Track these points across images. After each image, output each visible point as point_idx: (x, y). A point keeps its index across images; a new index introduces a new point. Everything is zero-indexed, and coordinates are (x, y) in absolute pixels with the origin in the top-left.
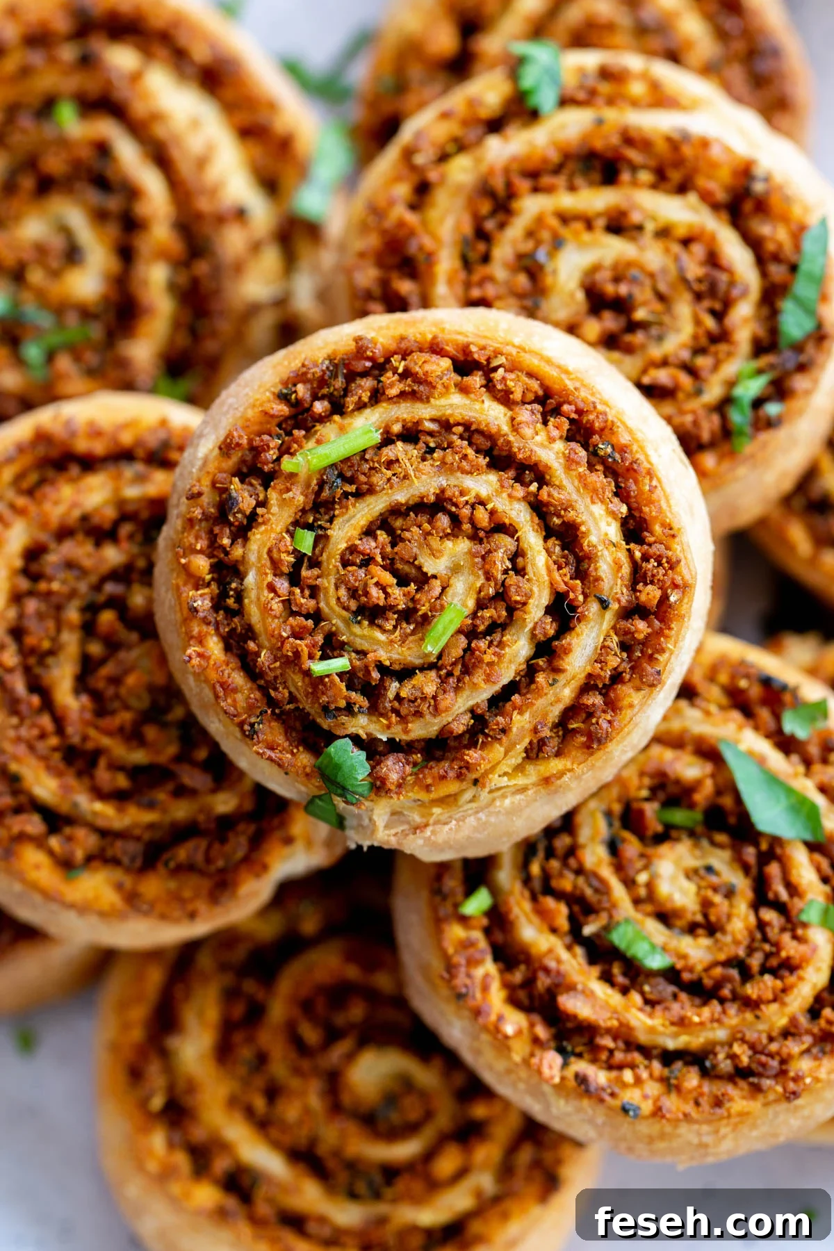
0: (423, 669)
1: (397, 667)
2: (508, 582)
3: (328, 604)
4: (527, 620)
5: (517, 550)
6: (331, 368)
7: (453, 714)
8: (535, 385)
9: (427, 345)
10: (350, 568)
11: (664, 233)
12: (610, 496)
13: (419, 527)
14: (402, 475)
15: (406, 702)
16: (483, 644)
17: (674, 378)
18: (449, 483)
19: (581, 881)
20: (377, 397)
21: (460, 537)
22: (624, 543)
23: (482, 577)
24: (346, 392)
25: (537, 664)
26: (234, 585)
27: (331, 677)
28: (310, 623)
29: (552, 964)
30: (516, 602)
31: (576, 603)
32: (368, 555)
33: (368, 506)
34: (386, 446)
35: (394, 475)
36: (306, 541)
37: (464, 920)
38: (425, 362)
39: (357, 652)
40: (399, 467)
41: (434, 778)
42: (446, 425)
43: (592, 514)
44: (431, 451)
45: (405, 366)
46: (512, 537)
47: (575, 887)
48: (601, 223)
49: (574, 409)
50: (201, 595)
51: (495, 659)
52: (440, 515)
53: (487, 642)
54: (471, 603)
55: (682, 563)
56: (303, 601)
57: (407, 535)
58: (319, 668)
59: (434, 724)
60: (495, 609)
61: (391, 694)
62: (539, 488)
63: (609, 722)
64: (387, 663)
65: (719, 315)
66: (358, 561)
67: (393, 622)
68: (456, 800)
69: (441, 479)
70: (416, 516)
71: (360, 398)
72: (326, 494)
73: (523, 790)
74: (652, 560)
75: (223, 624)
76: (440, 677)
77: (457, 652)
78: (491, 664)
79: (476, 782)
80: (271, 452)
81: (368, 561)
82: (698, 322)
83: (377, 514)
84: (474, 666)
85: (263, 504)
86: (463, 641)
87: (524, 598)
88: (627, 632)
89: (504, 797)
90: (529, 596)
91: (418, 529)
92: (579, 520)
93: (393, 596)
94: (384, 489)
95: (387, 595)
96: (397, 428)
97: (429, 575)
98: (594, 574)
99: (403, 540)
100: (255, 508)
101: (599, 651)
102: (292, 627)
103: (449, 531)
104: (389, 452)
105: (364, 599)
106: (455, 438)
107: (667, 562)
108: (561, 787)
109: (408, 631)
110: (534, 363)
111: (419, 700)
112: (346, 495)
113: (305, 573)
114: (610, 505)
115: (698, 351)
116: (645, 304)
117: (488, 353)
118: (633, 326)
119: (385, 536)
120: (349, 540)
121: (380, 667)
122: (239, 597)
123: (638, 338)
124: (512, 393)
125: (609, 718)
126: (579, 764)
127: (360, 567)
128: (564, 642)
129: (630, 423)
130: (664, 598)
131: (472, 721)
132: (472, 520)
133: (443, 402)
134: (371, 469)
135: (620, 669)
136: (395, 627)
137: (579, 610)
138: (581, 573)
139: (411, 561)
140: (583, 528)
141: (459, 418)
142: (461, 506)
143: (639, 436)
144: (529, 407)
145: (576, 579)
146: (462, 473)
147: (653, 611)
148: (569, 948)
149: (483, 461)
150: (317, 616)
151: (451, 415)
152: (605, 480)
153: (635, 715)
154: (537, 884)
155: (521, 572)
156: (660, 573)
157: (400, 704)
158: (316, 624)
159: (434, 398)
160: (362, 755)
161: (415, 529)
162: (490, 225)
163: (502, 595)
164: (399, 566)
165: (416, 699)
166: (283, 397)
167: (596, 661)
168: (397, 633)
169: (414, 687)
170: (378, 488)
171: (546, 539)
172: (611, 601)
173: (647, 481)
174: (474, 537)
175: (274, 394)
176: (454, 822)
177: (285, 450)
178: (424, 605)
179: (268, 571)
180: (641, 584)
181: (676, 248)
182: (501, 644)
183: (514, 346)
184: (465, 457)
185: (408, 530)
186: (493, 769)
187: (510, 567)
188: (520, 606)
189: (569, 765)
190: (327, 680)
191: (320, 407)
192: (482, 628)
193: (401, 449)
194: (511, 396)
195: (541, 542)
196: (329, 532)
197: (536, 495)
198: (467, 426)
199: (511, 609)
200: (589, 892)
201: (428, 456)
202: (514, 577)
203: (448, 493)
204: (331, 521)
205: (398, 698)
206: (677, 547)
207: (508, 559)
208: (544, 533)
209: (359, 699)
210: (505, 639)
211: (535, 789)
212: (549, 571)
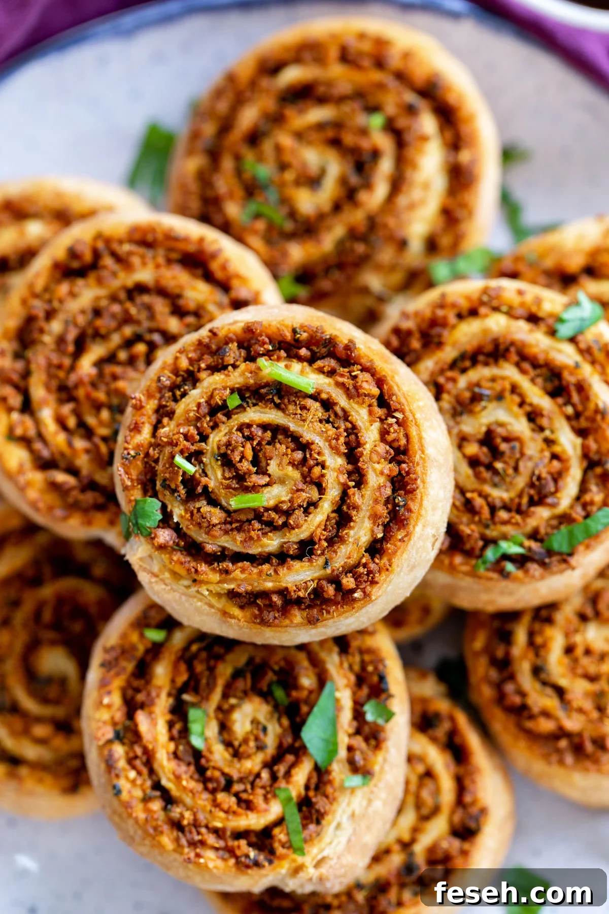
0: (223, 508)
1: (213, 496)
2: (296, 512)
3: (213, 438)
4: (286, 536)
5: (316, 503)
6: (327, 342)
7: (214, 541)
8: (403, 441)
9: (378, 376)
10: (239, 433)
11: (549, 442)
12: (380, 523)
13: (287, 448)
14: (303, 418)
15: (199, 514)
16: (257, 525)
17: (481, 507)
18: (319, 443)
19: (207, 673)
20: (331, 373)
21: (299, 471)
22: (364, 549)
23: (288, 498)
24: (323, 358)
25: (272, 560)
26: (186, 387)
27: (179, 470)
28: (197, 437)
29: (154, 694)
30: (290, 524)
31: (315, 552)
32: (253, 436)
33: (276, 415)
34: (312, 399)
35: (300, 414)
36: (234, 402)
37: (142, 636)
38: (367, 381)
39: (204, 471)
40: (306, 413)
41: (178, 559)
42: (346, 416)
43: (363, 522)
44: (328, 421)
45: (358, 374)
46: (320, 494)
47: (201, 673)
48: (528, 408)
49: (407, 469)
50: (169, 377)
51: (255, 538)
52: (300, 452)
53: (260, 527)
54: (272, 503)
55: (378, 585)
56: (205, 425)
57: (278, 445)
58: (179, 460)
59: (201, 537)
60: (279, 517)
61: (198, 505)
62: (354, 487)
63: (275, 618)
64: (210, 490)
65: (532, 503)
66: (246, 434)
67: (231, 475)
68: (179, 580)
69: (318, 437)
70: (291, 442)
71: (324, 367)
72: (263, 391)
73: (211, 606)
74: (366, 570)
75: (165, 399)
76: (226, 520)
77: (243, 517)
78: (251, 538)
79: (195, 581)
80: (262, 349)
81: (250, 438)
82: (520, 496)
83: (276, 423)
84: (244, 531)
85: (235, 367)
86: (251, 516)
87: (295, 526)
88: (322, 588)
89: (201, 600)
90: (298, 526)
91: (285, 448)
92: (354, 518)
93: (242, 464)
94: (290, 415)
95: (240, 461)
96: (324, 396)
97: (268, 472)
98: (335, 548)
99: (274, 446)
100: (229, 365)
101: (302, 583)
102: (189, 431)
103: (296, 463)
104: (309, 402)
105: (229, 452)
106: (343, 427)
107: (372, 578)
108: (228, 622)
109: (233, 486)
110: (413, 432)
111: (206, 520)
112: (272, 401)
113: (220, 415)
114: (376, 528)
115: (506, 507)
116: (505, 462)
117: (399, 407)
118: (490, 467)
119: (269, 436)
120: (252, 421)
121: (206, 488)
122: (184, 395)
123: (486, 475)
124: (389, 435)
125: (277, 615)
126: (245, 621)
127: (244, 437)
128: (291, 562)
129: (425, 503)
130: (353, 591)
131: (219, 553)
132: (310, 469)
133: (356, 406)
134: (294, 401)
135: (304, 601)
136: (229, 478)
137: (313, 556)
138: (331, 542)
139: (268, 458)
140: (352, 524)
141: (354, 421)
142: (312, 458)
143: (423, 512)
144: (388, 448)
145: (327, 542)
146: (329, 445)
147: (343, 591)
148: (169, 695)
149: (343, 449)
150: (204, 438)
151: (353, 416)
152: (385, 514)
153: (290, 627)
154: (187, 655)
155: (307, 512)
156: (364, 579)
157: (197, 513)
158: (200, 441)
159: (354, 401)
160: (160, 517)
161: (284, 447)
162: (481, 358)
163: (288, 513)
164: (261, 455)
165: (205, 518)
166: (294, 331)
167: (296, 585)
168: (227, 482)
169: (210, 512)
170: (287, 412)
171: (333, 511)
172: (330, 568)
173: (403, 534)
174: (304, 477)
175: (293, 326)
176: (169, 588)
177: (268, 354)
178: (250, 482)
179: (205, 397)
180: (351, 574)
181: (547, 454)
182: (265, 534)
183: (414, 416)
184: (337, 439)
185: (281, 444)
186: (207, 583)
187: (305, 506)
188: (290, 527)
189: (240, 617)
190: (176, 468)
191: (303, 352)
192: (264, 519)
193: (316, 407)
194: (386, 436)
195: (330, 510)
196: (248, 409)
197: (349, 488)
198: (354, 427)
199: (285, 525)
200: (204, 681)
201: (324, 422)
202: (301, 512)
203: (313, 447)
204: (254, 405)
205: (199, 509)
206: (383, 576)
207: (308, 502)
208: (335, 508)
209: (182, 491)
210: (269, 534)
211: (217, 611)
212: (319, 526)
